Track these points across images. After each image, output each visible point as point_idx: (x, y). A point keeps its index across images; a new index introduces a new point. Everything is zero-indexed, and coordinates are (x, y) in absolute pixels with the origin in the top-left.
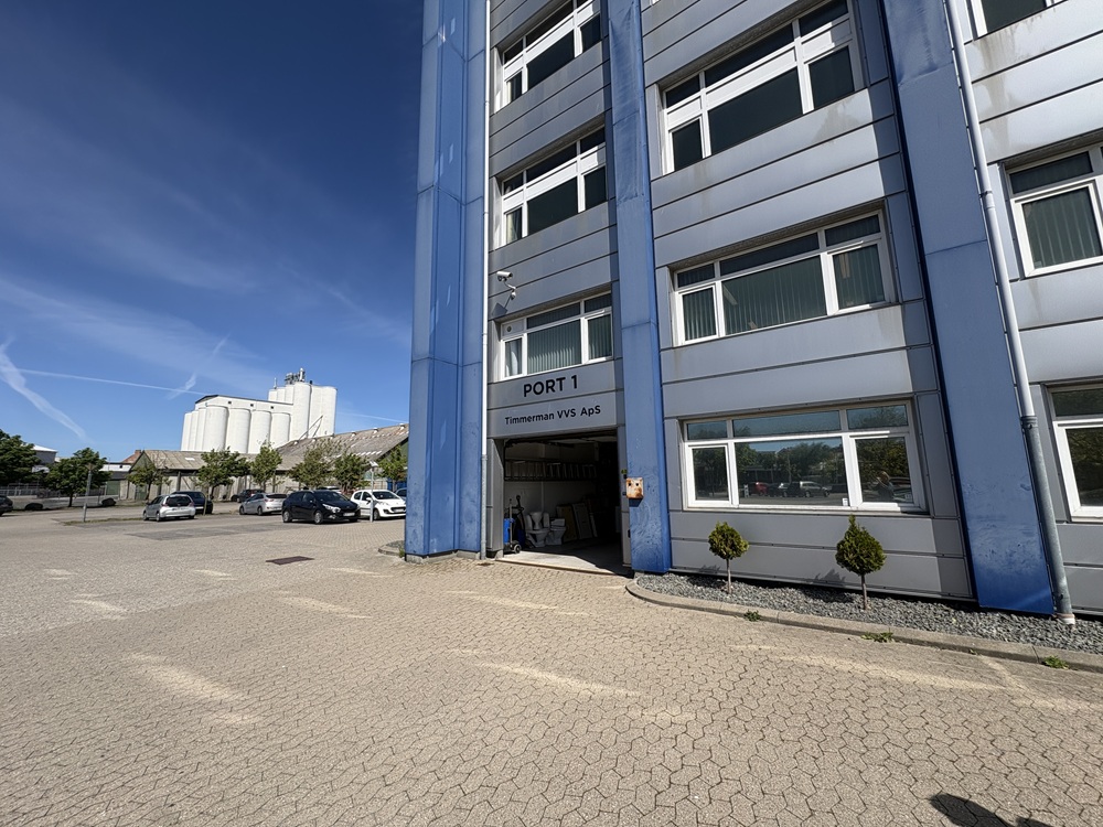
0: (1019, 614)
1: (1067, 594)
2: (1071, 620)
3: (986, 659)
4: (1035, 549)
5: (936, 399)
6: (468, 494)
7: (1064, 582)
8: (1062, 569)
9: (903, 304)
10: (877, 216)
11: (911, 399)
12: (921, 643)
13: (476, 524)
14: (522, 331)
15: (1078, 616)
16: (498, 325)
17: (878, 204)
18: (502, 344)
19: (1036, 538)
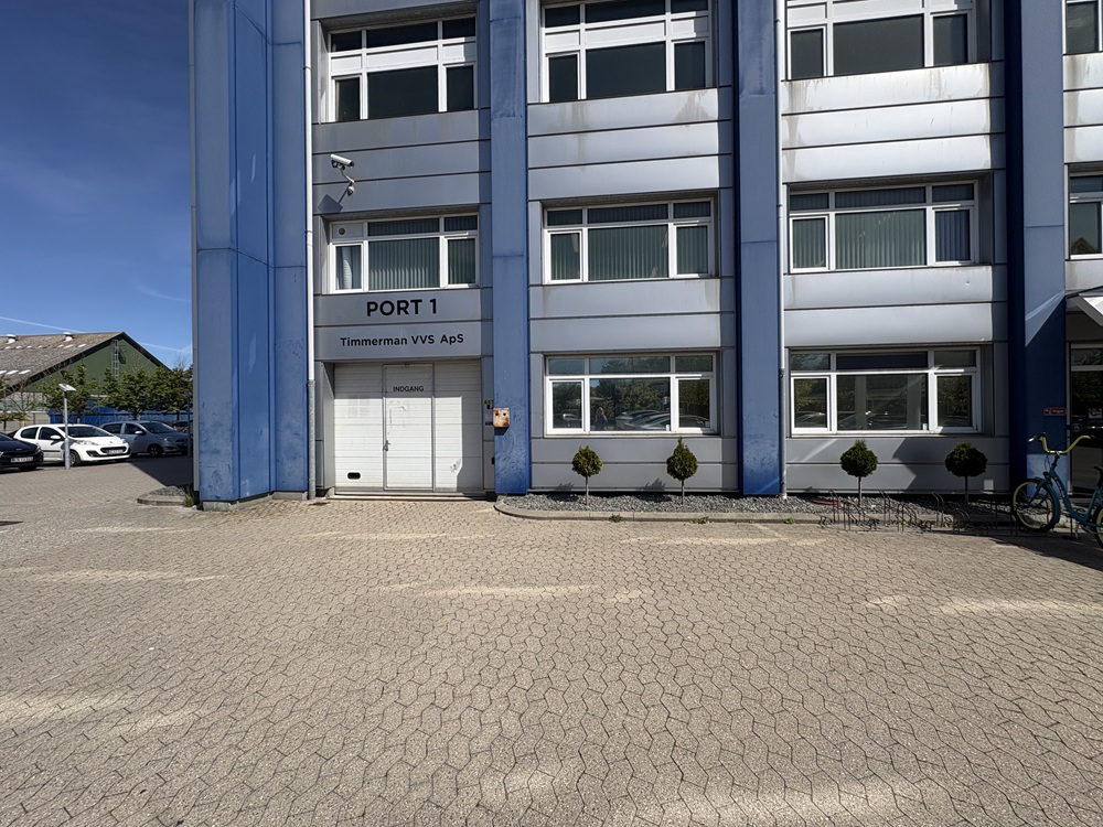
0: (763, 496)
1: (785, 482)
2: (785, 497)
3: (759, 526)
4: (775, 455)
5: (733, 352)
6: (289, 426)
7: (785, 473)
8: (786, 466)
9: (721, 278)
10: (709, 202)
11: (718, 352)
12: (724, 521)
13: (301, 461)
14: (362, 237)
15: (789, 494)
16: (327, 222)
17: (713, 193)
18: (332, 249)
19: (777, 448)
